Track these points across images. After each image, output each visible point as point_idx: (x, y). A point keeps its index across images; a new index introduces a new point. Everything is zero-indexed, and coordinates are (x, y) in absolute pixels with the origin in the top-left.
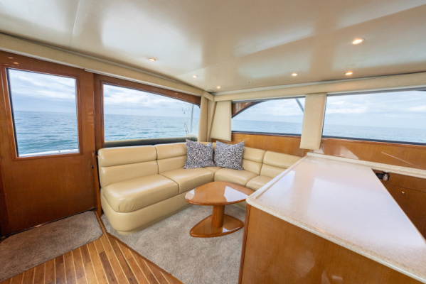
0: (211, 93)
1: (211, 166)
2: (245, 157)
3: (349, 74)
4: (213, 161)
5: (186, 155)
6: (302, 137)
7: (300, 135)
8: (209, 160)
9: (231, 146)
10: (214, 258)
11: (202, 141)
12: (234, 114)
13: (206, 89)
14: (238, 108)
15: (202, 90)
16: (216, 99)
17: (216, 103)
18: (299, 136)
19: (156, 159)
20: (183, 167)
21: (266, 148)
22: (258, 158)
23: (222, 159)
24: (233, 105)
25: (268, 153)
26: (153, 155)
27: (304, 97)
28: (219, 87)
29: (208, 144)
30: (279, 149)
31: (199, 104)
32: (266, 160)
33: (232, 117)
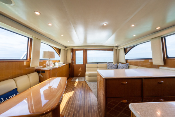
0: (117, 47)
6: (153, 59)
7: (152, 58)
11: (115, 63)
17: (119, 49)
24: (125, 49)
25: (139, 67)
26: (97, 66)
27: (150, 41)
31: (113, 51)
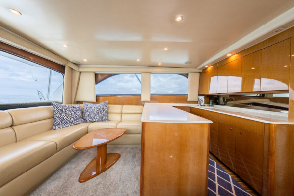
0: (77, 64)
1: (83, 122)
2: (110, 111)
3: (160, 64)
4: (83, 118)
5: (53, 117)
6: (142, 95)
8: (79, 118)
9: (97, 105)
10: (110, 185)
11: (67, 104)
12: (97, 82)
13: (71, 60)
14: (100, 78)
15: (67, 61)
16: (81, 70)
17: (81, 72)
18: (140, 95)
19: (12, 126)
20: (51, 129)
21: (122, 103)
22: (119, 111)
23: (92, 115)
24: (96, 75)
25: (124, 106)
26: (8, 120)
27: (141, 73)
28: (85, 60)
29: (76, 106)
30: (130, 103)
32: (124, 111)
33: (96, 84)
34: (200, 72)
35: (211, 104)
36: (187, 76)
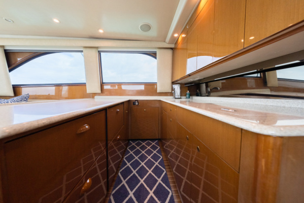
7: (85, 83)
34: (172, 49)
35: (188, 96)
36: (154, 55)
